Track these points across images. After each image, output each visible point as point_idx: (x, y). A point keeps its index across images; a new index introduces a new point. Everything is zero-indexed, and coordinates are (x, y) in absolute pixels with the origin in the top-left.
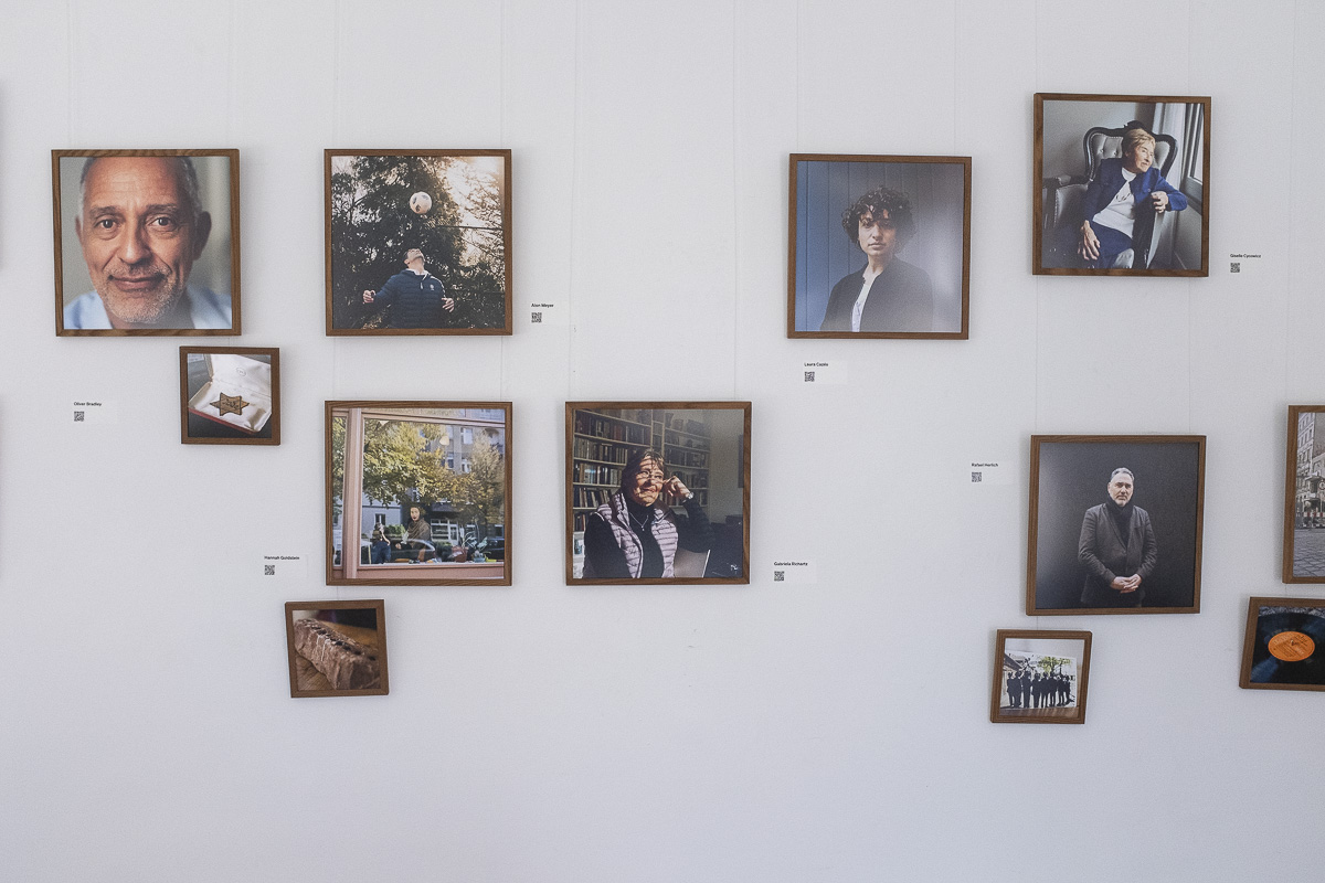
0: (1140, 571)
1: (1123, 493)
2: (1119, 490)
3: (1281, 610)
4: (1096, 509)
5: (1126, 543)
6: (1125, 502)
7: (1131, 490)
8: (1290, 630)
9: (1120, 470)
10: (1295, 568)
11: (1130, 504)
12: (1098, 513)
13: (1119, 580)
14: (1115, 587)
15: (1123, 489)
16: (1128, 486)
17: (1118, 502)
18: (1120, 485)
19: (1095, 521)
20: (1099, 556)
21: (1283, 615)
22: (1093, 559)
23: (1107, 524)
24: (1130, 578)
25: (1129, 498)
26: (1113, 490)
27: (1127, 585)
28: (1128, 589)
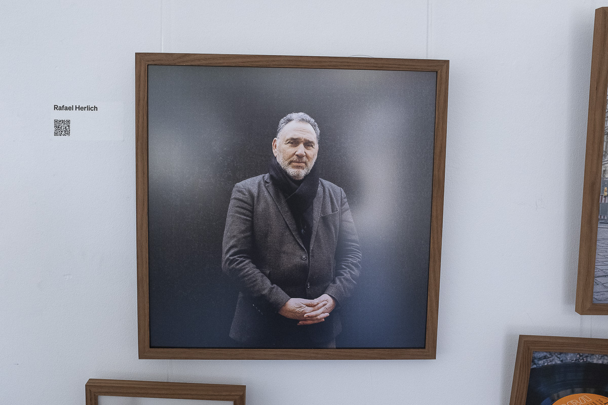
0: (332, 289)
1: (300, 157)
2: (291, 150)
3: (570, 358)
4: (251, 184)
5: (307, 245)
6: (303, 173)
7: (313, 152)
8: (585, 392)
9: (294, 116)
10: (597, 288)
11: (312, 177)
12: (255, 191)
13: (295, 304)
14: (290, 316)
15: (301, 149)
16: (308, 144)
17: (291, 171)
18: (294, 142)
19: (250, 206)
20: (259, 263)
21: (575, 367)
22: (249, 268)
23: (272, 210)
24: (315, 301)
25: (311, 165)
26: (281, 150)
27: (309, 312)
28: (311, 318)
